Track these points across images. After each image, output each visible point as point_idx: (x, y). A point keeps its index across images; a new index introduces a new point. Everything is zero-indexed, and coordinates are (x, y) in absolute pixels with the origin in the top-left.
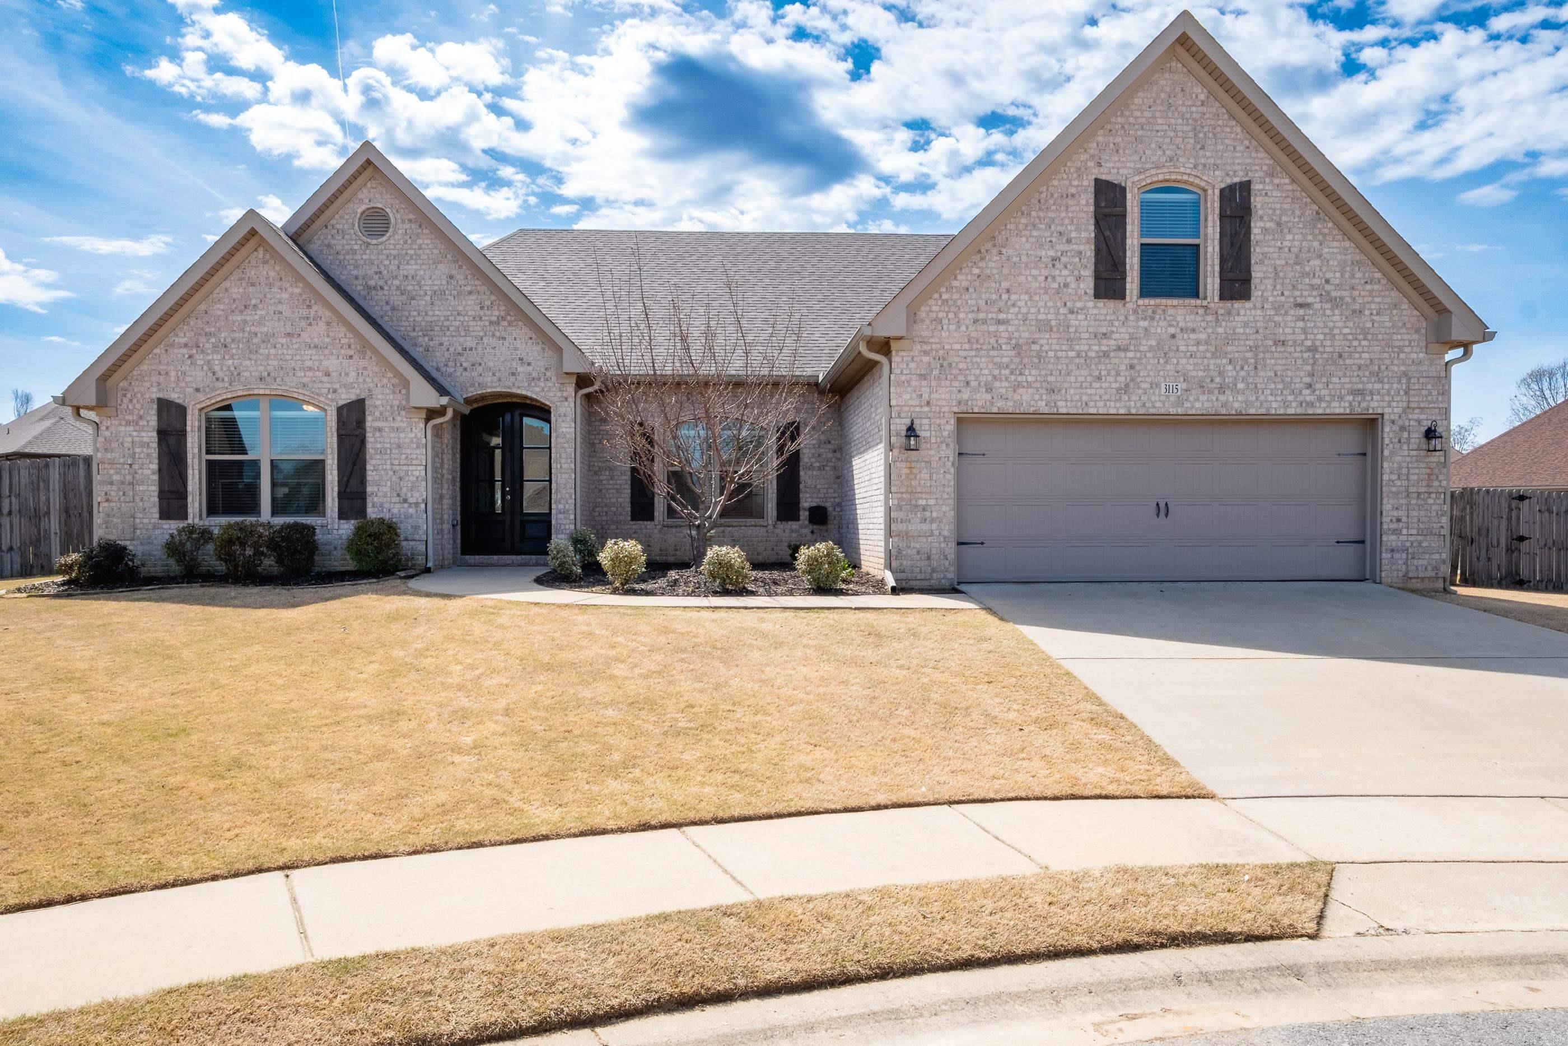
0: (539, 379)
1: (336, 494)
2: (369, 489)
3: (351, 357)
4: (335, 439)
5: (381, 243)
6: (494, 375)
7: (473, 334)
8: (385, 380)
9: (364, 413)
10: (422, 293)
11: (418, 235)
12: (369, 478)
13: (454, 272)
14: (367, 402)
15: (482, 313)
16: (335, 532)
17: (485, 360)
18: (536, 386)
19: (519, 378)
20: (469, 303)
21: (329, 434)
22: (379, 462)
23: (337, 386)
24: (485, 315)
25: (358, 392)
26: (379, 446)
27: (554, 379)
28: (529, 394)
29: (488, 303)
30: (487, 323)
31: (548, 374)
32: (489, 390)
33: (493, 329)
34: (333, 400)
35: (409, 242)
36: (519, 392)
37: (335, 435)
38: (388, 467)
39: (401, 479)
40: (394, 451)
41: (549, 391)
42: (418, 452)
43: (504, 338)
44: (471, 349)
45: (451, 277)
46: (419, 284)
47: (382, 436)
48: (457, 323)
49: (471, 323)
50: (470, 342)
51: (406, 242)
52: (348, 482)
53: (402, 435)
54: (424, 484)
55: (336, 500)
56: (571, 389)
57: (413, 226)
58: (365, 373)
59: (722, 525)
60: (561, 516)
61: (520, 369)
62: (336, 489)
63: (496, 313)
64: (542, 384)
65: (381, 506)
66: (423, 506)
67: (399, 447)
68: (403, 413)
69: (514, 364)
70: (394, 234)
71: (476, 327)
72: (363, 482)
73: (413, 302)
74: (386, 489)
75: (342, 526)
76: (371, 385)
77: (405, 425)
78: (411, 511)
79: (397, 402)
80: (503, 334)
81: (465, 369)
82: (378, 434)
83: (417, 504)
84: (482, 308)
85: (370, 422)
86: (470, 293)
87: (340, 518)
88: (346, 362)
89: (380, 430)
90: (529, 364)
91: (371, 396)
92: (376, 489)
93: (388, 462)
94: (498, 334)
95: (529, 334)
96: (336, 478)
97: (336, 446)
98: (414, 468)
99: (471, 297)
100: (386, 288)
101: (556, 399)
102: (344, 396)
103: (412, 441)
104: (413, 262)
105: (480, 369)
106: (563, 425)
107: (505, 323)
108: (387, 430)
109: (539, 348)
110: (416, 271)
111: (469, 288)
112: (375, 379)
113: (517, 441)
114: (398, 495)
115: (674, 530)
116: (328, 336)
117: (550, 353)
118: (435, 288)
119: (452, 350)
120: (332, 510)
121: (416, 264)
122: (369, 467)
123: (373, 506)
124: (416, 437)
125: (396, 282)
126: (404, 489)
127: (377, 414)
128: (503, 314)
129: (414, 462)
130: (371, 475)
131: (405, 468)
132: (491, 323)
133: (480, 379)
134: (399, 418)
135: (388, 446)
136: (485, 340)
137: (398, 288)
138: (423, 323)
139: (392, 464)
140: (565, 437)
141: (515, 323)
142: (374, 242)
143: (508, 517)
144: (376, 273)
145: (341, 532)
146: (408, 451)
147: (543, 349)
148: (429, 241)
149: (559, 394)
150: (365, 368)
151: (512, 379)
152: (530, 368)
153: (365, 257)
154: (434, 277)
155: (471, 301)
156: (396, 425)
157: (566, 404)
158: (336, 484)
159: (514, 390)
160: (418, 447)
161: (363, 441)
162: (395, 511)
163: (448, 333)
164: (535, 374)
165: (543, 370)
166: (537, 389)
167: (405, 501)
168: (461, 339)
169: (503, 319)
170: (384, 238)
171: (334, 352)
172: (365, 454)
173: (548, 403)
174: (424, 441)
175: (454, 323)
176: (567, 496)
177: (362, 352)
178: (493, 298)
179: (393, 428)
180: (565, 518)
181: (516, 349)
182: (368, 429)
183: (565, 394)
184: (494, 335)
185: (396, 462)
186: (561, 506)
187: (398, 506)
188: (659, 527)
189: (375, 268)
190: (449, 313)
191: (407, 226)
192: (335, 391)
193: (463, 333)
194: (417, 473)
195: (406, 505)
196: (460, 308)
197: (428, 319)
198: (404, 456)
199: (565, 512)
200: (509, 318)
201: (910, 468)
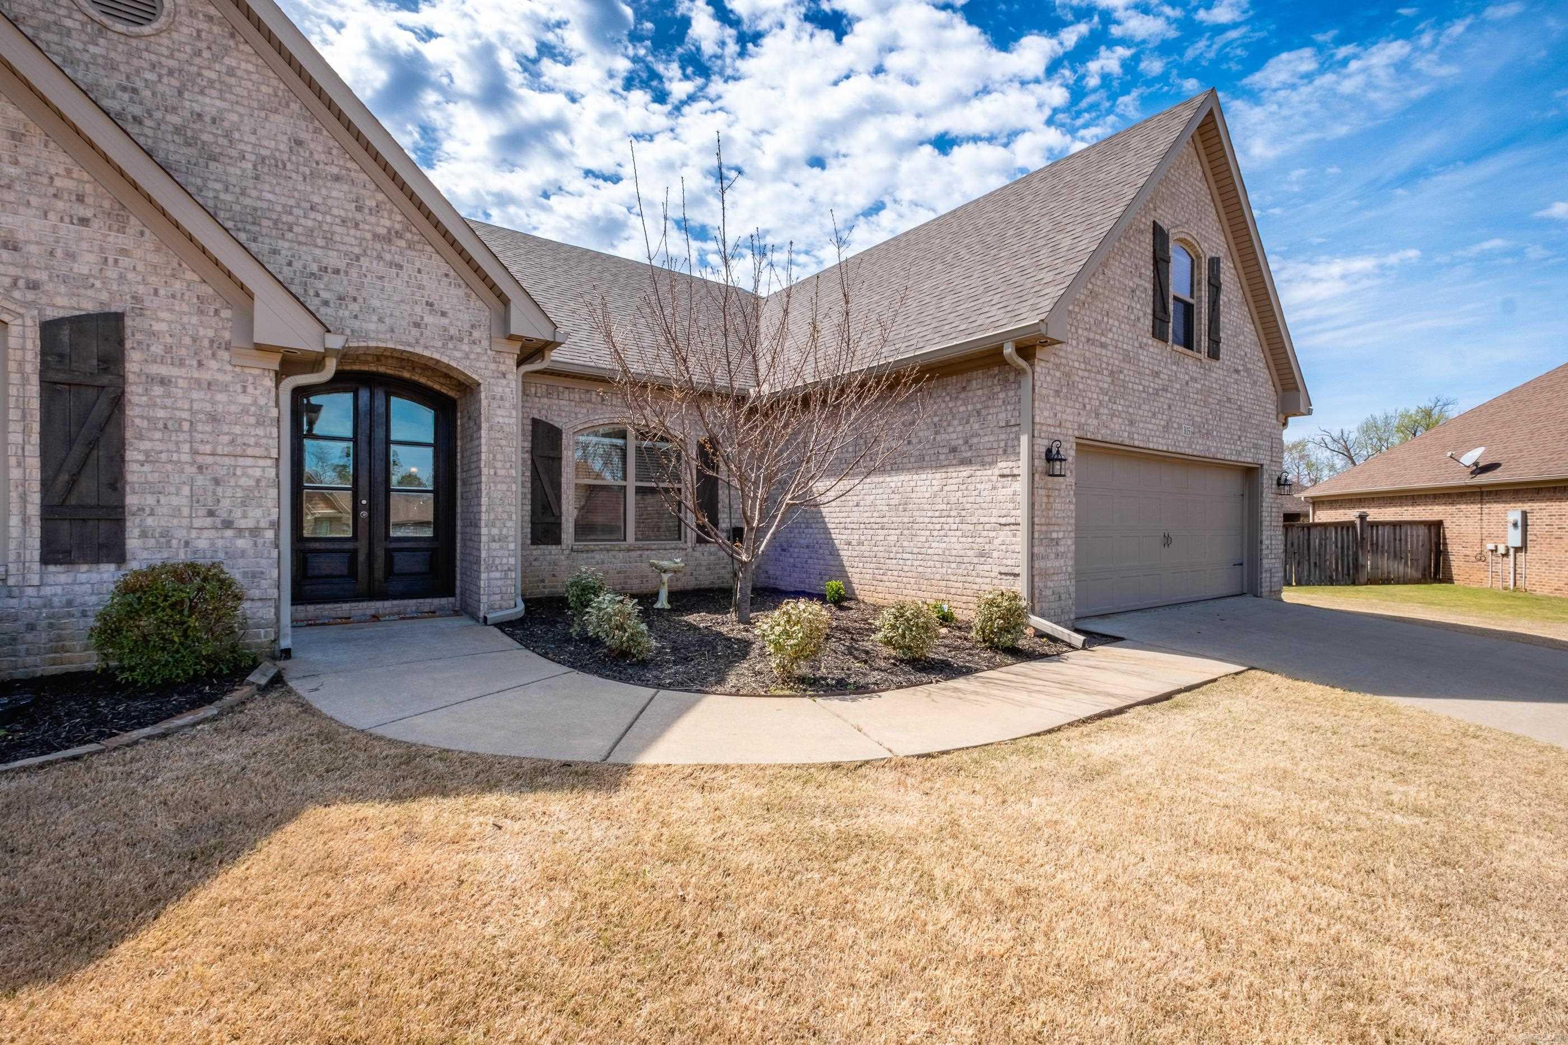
0: (461, 340)
1: (34, 509)
2: (131, 500)
3: (84, 221)
4: (34, 388)
5: (138, 36)
6: (381, 320)
7: (341, 247)
8: (178, 286)
9: (121, 342)
10: (234, 153)
11: (226, 50)
12: (129, 477)
13: (303, 135)
14: (128, 322)
15: (359, 216)
16: (30, 591)
17: (364, 293)
18: (455, 348)
19: (427, 333)
20: (334, 194)
21: (15, 378)
22: (159, 446)
23: (42, 276)
24: (364, 221)
25: (104, 296)
26: (161, 413)
27: (485, 343)
28: (445, 360)
29: (371, 203)
30: (369, 236)
31: (476, 334)
32: (372, 344)
33: (378, 246)
34: (27, 305)
35: (206, 54)
36: (427, 353)
37: (35, 380)
38: (185, 458)
39: (217, 482)
40: (200, 427)
41: (477, 360)
42: (260, 431)
43: (400, 267)
44: (337, 272)
45: (299, 143)
46: (228, 135)
47: (168, 395)
48: (310, 223)
49: (338, 229)
50: (333, 259)
51: (198, 53)
52: (73, 481)
53: (221, 397)
54: (273, 492)
55: (36, 523)
56: (511, 361)
57: (216, 29)
58: (125, 262)
59: (640, 549)
60: (494, 545)
61: (429, 319)
62: (36, 498)
63: (387, 223)
64: (466, 348)
65: (166, 534)
66: (270, 534)
67: (214, 419)
68: (225, 355)
69: (418, 309)
70: (169, 30)
71: (348, 239)
72: (116, 483)
73: (213, 165)
74: (181, 501)
75: (50, 579)
76: (141, 289)
77: (228, 378)
78: (240, 543)
79: (211, 333)
80: (398, 258)
81: (326, 303)
82: (158, 390)
83: (255, 532)
84: (359, 209)
85: (134, 363)
86: (337, 178)
87: (46, 560)
88: (66, 230)
89: (164, 382)
90: (444, 314)
91: (141, 312)
92: (151, 500)
93: (186, 448)
94: (388, 257)
95: (445, 268)
96: (36, 474)
97: (35, 404)
98: (249, 461)
99: (337, 185)
100: (148, 122)
101: (488, 373)
102: (59, 301)
103: (245, 411)
104: (214, 93)
105: (355, 307)
106: (499, 412)
107: (402, 243)
108: (181, 383)
109: (461, 292)
110: (221, 111)
111: (335, 170)
112: (152, 279)
113: (380, 433)
114: (211, 514)
115: (585, 555)
116: (16, 163)
117: (479, 303)
118: (264, 152)
119: (298, 265)
120: (23, 545)
121: (222, 99)
122: (130, 455)
123: (144, 535)
124: (255, 403)
125: (174, 119)
126: (226, 503)
127: (157, 349)
128: (398, 227)
129: (250, 451)
130: (135, 471)
131: (227, 461)
132: (376, 237)
133: (356, 324)
134: (213, 364)
135: (186, 415)
136: (364, 262)
137: (178, 130)
138: (237, 208)
139: (195, 452)
140: (501, 430)
141: (419, 247)
142: (120, 27)
143: (362, 546)
144: (124, 89)
145: (47, 591)
146: (237, 430)
147: (468, 296)
148: (251, 68)
149: (493, 366)
150: (124, 252)
151: (415, 332)
152: (445, 321)
153: (92, 49)
154: (261, 132)
155: (338, 191)
156: (206, 376)
157: (504, 382)
158: (36, 486)
159: (419, 350)
160: (259, 424)
161: (118, 402)
162: (202, 544)
163: (289, 236)
164: (453, 331)
165: (467, 327)
166: (458, 354)
167: (228, 524)
168: (318, 252)
169: (399, 235)
170: (147, 30)
171: (34, 200)
172: (121, 427)
173: (475, 377)
174: (274, 413)
175: (302, 221)
176: (505, 516)
177: (118, 219)
178: (380, 197)
179: (198, 382)
180: (502, 548)
181: (421, 287)
182: (131, 378)
183: (503, 368)
184: (380, 258)
185: (208, 449)
186: (495, 531)
187: (211, 534)
188: (567, 552)
189: (120, 78)
190: (292, 202)
191: (204, 26)
192: (34, 286)
193: (320, 242)
194: (258, 473)
195: (229, 533)
196: (316, 199)
197: (248, 201)
198: (226, 439)
199: (502, 539)
200: (408, 236)
201: (1048, 496)
